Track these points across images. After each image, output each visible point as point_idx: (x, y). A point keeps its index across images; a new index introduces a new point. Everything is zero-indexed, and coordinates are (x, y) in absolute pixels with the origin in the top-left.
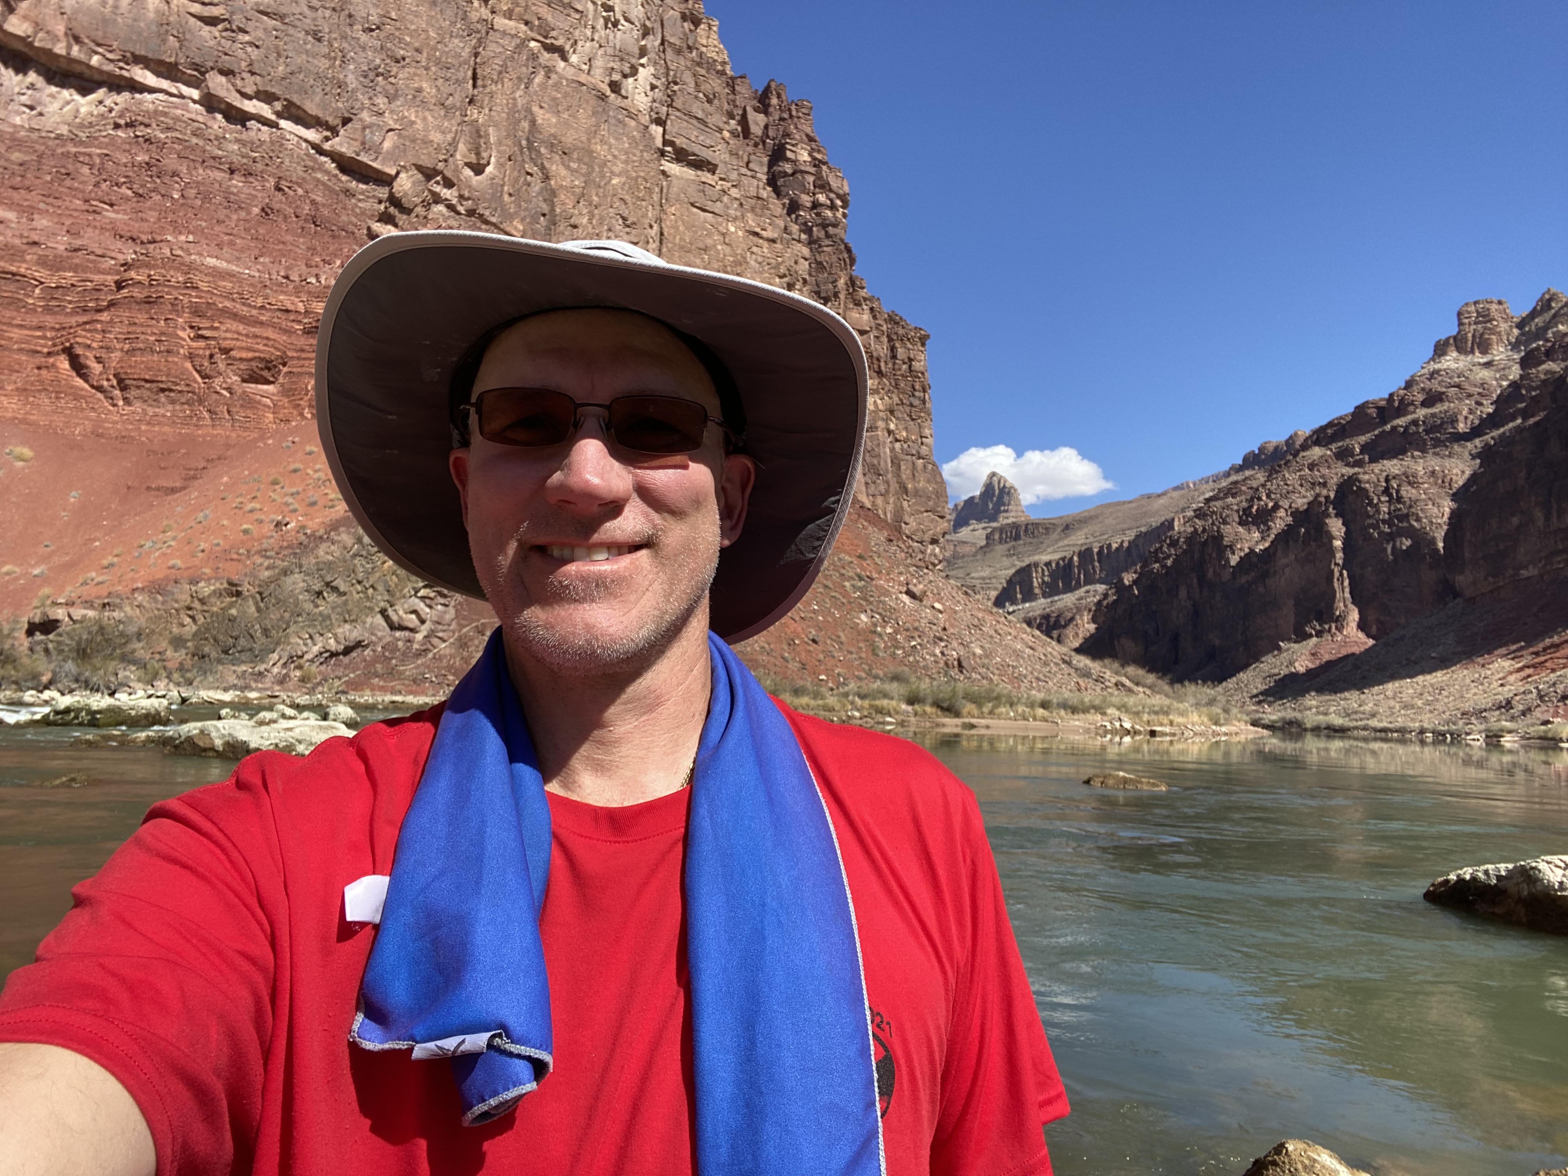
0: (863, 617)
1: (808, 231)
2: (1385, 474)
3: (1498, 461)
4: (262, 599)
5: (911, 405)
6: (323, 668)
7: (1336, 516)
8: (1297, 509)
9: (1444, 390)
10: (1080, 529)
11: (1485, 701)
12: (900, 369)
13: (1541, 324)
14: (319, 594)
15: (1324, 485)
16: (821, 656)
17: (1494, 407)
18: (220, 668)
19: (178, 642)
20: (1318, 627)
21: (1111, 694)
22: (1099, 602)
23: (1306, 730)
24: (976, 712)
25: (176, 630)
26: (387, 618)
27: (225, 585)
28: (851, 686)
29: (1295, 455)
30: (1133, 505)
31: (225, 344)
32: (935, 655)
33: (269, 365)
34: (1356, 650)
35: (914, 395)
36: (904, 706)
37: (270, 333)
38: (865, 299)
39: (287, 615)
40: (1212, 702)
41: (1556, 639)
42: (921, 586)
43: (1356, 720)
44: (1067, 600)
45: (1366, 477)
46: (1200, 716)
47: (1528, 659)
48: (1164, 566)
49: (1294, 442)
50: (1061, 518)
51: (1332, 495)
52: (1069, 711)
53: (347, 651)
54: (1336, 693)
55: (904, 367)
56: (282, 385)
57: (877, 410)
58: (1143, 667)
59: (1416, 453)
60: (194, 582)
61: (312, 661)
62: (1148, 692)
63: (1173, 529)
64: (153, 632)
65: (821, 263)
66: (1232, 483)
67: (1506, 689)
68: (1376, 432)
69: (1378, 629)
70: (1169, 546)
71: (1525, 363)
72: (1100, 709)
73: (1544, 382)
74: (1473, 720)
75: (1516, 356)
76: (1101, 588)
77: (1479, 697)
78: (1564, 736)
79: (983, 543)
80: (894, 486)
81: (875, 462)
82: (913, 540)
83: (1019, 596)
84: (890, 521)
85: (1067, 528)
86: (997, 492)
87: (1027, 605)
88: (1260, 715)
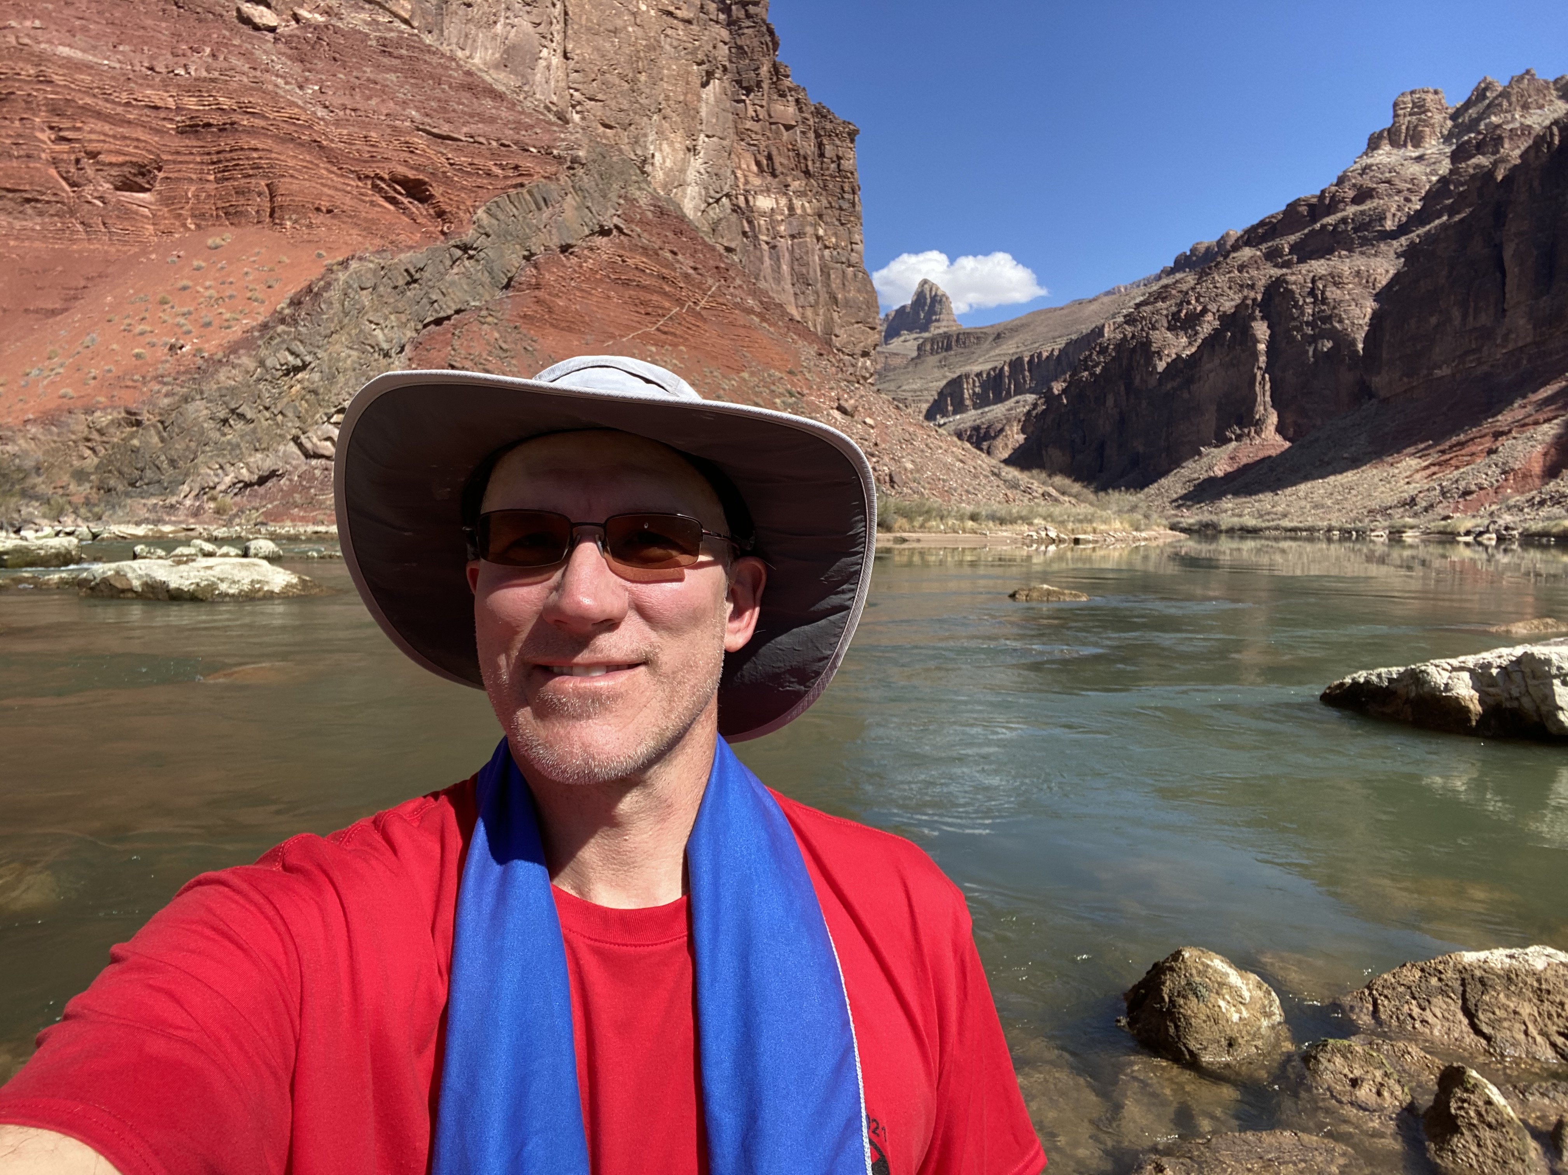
1: (728, 10)
2: (1311, 275)
3: (1421, 259)
4: (165, 428)
5: (841, 209)
6: (238, 498)
7: (1262, 318)
8: (1224, 312)
9: (1375, 186)
10: (1012, 337)
11: (1391, 499)
12: (828, 169)
13: (1474, 116)
14: (225, 421)
15: (1252, 287)
17: (1421, 203)
18: (129, 501)
19: (80, 476)
20: (1238, 431)
21: (1038, 505)
22: (1029, 412)
23: (1221, 531)
24: (907, 526)
25: (76, 463)
26: (300, 446)
27: (123, 415)
29: (1226, 257)
30: (1065, 312)
31: (91, 147)
33: (143, 170)
34: (1273, 453)
35: (843, 198)
37: (139, 133)
38: (790, 89)
39: (193, 445)
40: (1134, 509)
41: (1462, 437)
42: (852, 402)
43: (1268, 521)
44: (997, 411)
45: (1293, 278)
46: (1122, 523)
47: (1434, 457)
48: (1093, 374)
49: (1225, 242)
50: (992, 326)
51: (1259, 298)
52: (997, 522)
53: (262, 481)
54: (1251, 495)
55: (833, 166)
56: (160, 192)
57: (805, 214)
58: (1069, 476)
59: (1343, 253)
60: (89, 411)
61: (225, 492)
62: (1074, 501)
63: (1103, 336)
64: (52, 465)
65: (741, 48)
66: (1163, 287)
67: (1411, 486)
68: (1306, 231)
69: (1295, 432)
70: (1099, 353)
71: (1455, 157)
72: (1027, 520)
73: (1472, 177)
74: (1379, 517)
75: (1448, 150)
76: (1031, 398)
77: (1385, 495)
78: (1462, 530)
79: (915, 354)
80: (824, 296)
81: (804, 271)
82: (843, 352)
83: (950, 408)
84: (820, 333)
85: (998, 336)
86: (929, 301)
87: (958, 417)
88: (1179, 519)
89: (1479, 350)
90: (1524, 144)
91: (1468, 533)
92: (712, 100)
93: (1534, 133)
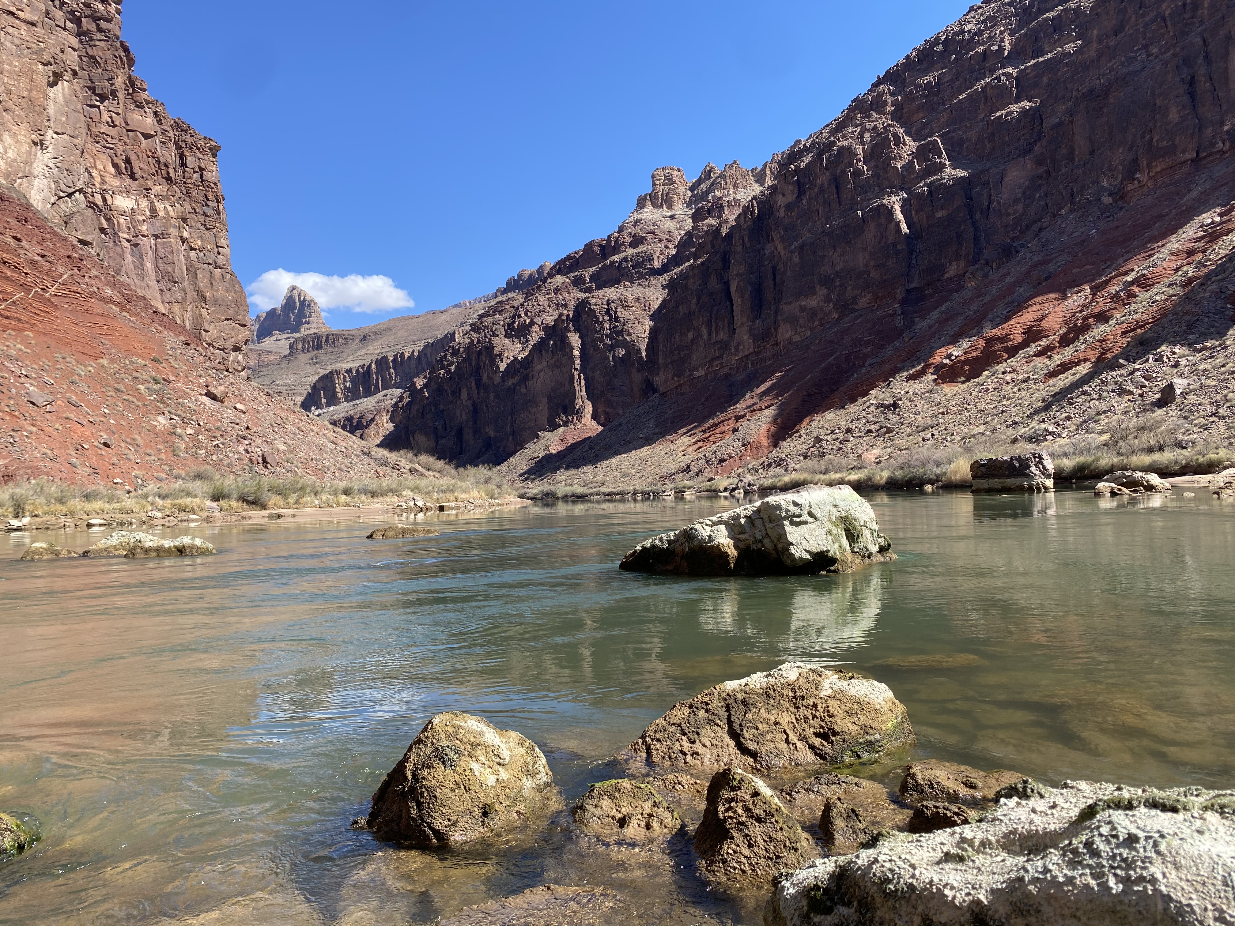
0: (161, 419)
1: (77, 21)
2: (606, 299)
3: (679, 290)
5: (205, 215)
7: (575, 330)
8: (547, 325)
9: (644, 235)
10: (376, 340)
11: (674, 468)
12: (190, 178)
13: (704, 189)
15: (565, 306)
16: (115, 460)
17: (676, 250)
20: (565, 419)
21: (406, 479)
22: (396, 404)
23: (558, 498)
24: (282, 503)
28: (150, 487)
29: (545, 281)
30: (422, 319)
32: (239, 453)
34: (591, 435)
35: (207, 205)
36: (209, 503)
38: (148, 102)
40: (488, 480)
41: (716, 420)
42: (222, 388)
43: (592, 488)
44: (367, 403)
45: (594, 301)
46: (479, 492)
47: (699, 435)
48: (449, 372)
49: (543, 271)
50: (358, 329)
51: (571, 315)
52: (370, 495)
54: (578, 468)
55: (196, 176)
57: (168, 217)
58: (433, 455)
59: (627, 283)
62: (437, 475)
63: (455, 341)
65: (93, 57)
66: (499, 303)
67: (686, 457)
68: (600, 266)
69: (605, 419)
70: (452, 354)
71: (695, 218)
72: (396, 492)
73: (706, 232)
74: (667, 481)
75: (690, 213)
76: (397, 392)
77: (671, 465)
78: (722, 488)
79: (287, 352)
80: (191, 294)
81: (170, 269)
82: (213, 347)
83: (324, 401)
84: (188, 328)
85: (364, 338)
86: (298, 305)
87: (332, 408)
88: (526, 490)
89: (720, 357)
90: (737, 212)
91: (725, 490)
92: (60, 99)
93: (742, 205)
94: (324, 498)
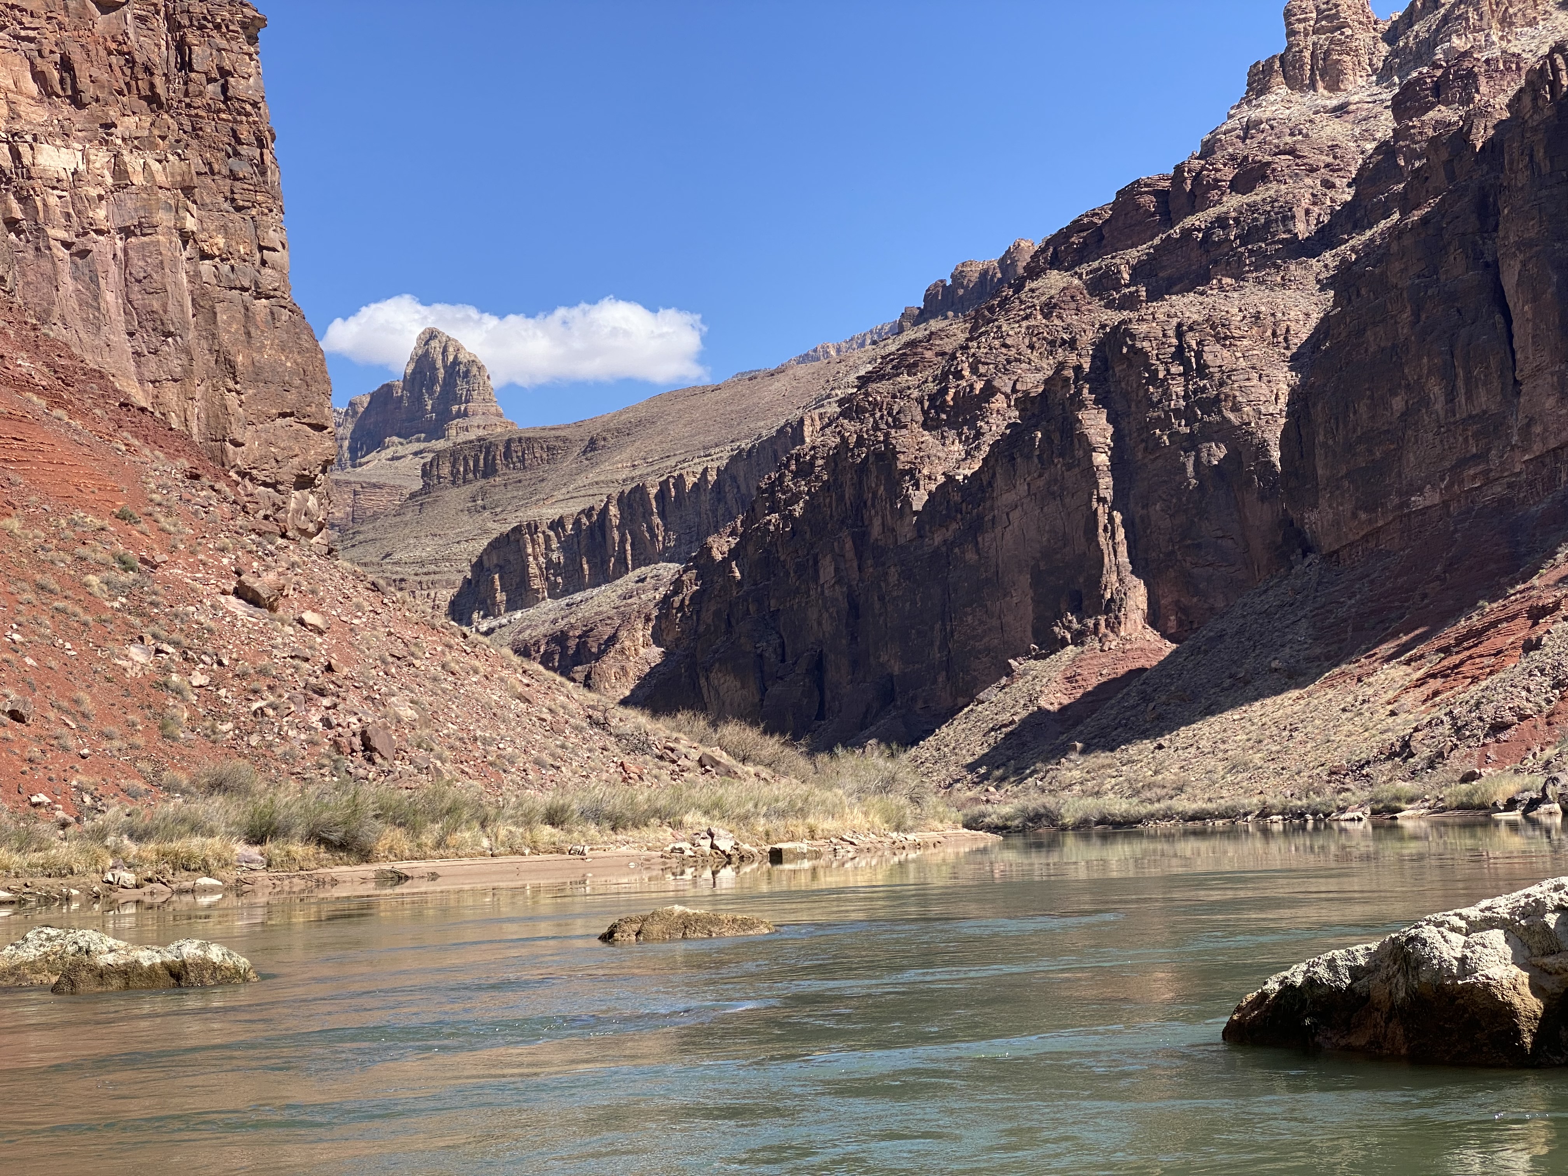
0: (136, 653)
2: (1175, 322)
3: (1363, 292)
5: (234, 176)
7: (1096, 404)
8: (1026, 393)
9: (1268, 158)
10: (620, 447)
11: (1366, 749)
12: (201, 94)
13: (1423, 35)
15: (1072, 344)
16: (35, 751)
17: (1352, 190)
20: (1076, 626)
21: (692, 784)
22: (666, 598)
23: (1064, 828)
24: (406, 846)
28: (110, 813)
29: (1018, 288)
30: (724, 394)
32: (309, 728)
34: (1144, 663)
35: (237, 154)
36: (241, 849)
40: (888, 785)
41: (1476, 621)
42: (271, 577)
43: (1151, 801)
44: (601, 599)
45: (1143, 328)
46: (866, 814)
47: (1432, 661)
48: (788, 517)
49: (1014, 261)
50: (578, 425)
51: (1086, 367)
52: (607, 825)
54: (1112, 750)
55: (212, 89)
57: (153, 186)
58: (754, 724)
59: (1227, 281)
62: (765, 773)
63: (803, 442)
66: (907, 346)
67: (1399, 719)
68: (1157, 241)
69: (1180, 623)
70: (796, 475)
72: (669, 817)
73: (1432, 141)
74: (1349, 783)
75: (1387, 96)
76: (669, 570)
78: (1501, 801)
79: (418, 485)
80: (203, 359)
81: (156, 305)
82: (252, 479)
83: (500, 597)
84: (196, 438)
85: (592, 445)
86: (441, 373)
87: (518, 615)
88: (982, 807)
89: (1482, 457)
90: (1514, 85)
91: (1511, 805)
93: (1525, 67)
94: (503, 833)
